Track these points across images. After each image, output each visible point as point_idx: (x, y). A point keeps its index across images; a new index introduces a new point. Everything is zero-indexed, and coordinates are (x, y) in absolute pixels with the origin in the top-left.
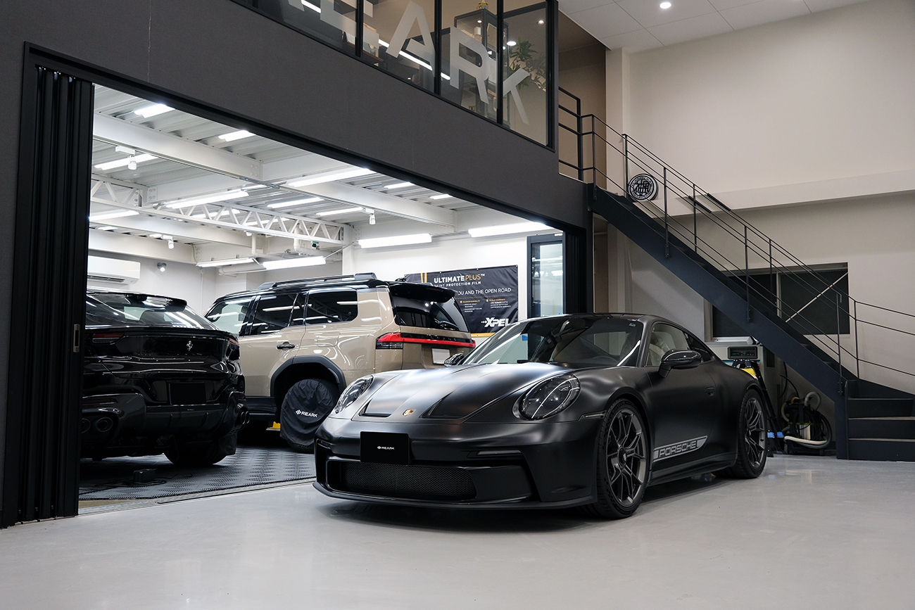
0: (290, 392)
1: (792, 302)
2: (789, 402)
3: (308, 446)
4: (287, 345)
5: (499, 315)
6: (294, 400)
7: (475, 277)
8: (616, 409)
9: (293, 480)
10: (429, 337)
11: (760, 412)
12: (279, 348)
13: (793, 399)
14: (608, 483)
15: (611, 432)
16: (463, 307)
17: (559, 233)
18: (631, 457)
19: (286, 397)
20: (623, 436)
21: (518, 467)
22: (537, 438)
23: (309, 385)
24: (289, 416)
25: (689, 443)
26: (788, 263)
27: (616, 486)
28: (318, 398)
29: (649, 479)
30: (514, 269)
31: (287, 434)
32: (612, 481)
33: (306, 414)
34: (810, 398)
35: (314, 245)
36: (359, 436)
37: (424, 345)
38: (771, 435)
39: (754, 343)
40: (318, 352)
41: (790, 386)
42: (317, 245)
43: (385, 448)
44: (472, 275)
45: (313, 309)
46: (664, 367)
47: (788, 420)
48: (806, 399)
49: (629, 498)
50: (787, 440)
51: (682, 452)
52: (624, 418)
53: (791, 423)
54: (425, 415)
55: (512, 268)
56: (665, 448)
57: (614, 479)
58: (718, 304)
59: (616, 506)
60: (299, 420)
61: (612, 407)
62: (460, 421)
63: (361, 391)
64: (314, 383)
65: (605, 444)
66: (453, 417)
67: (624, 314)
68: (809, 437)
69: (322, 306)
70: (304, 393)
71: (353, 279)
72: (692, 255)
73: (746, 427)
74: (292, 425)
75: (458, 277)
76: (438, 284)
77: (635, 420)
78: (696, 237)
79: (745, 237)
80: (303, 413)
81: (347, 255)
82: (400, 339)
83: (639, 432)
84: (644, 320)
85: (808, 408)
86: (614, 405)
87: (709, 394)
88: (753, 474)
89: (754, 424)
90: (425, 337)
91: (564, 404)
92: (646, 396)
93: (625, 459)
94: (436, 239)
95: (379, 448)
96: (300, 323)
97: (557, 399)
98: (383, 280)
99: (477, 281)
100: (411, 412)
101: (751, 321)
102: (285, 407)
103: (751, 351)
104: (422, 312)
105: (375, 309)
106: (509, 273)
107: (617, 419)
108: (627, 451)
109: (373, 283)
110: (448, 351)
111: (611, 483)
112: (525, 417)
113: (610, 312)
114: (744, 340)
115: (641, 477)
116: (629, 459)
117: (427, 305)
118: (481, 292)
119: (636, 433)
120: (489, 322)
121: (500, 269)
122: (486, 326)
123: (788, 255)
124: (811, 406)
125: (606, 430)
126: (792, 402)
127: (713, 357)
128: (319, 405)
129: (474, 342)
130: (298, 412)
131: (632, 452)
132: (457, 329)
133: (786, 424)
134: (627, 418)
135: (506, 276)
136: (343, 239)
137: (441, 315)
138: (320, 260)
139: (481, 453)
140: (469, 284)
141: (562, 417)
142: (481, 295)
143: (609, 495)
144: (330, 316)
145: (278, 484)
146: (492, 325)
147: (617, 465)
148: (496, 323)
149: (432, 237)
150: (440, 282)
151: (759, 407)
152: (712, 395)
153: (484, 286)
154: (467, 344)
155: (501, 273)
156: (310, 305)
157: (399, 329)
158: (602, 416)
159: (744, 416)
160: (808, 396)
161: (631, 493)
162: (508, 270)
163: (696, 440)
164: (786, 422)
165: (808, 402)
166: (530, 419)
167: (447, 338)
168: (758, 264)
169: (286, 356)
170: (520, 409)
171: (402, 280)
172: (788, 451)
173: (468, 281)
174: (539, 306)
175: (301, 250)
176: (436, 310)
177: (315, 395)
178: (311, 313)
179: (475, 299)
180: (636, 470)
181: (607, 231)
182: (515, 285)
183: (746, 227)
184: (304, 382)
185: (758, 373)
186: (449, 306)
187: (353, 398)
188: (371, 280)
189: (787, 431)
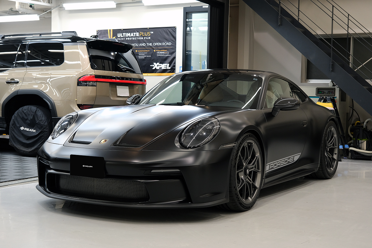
0: (16, 114)
1: (359, 57)
2: (353, 124)
3: (29, 152)
4: (13, 81)
5: (162, 61)
6: (19, 119)
7: (146, 34)
8: (243, 141)
9: (20, 179)
10: (114, 78)
11: (335, 135)
12: (8, 83)
13: (357, 122)
14: (236, 190)
15: (240, 155)
16: (138, 55)
17: (206, 6)
18: (252, 171)
19: (13, 118)
20: (247, 158)
21: (178, 180)
22: (190, 160)
23: (30, 110)
24: (15, 130)
25: (289, 159)
26: (358, 31)
27: (241, 191)
28: (36, 119)
29: (263, 184)
30: (174, 29)
31: (14, 143)
32: (239, 188)
33: (28, 130)
34: (367, 122)
35: (31, 6)
36: (69, 157)
37: (111, 83)
38: (341, 147)
39: (334, 85)
40: (36, 87)
41: (355, 113)
42: (33, 6)
43: (87, 166)
44: (144, 32)
45: (31, 54)
46: (275, 109)
47: (352, 137)
48: (365, 123)
49: (249, 198)
50: (351, 150)
51: (284, 165)
52: (248, 145)
53: (354, 139)
54: (115, 144)
55: (173, 29)
56: (274, 163)
57: (240, 187)
58: (311, 59)
59: (241, 204)
60: (22, 133)
61: (241, 139)
62: (139, 149)
63: (70, 123)
64: (34, 108)
65: (235, 164)
66: (134, 145)
67: (248, 70)
68: (365, 148)
69: (37, 52)
70: (26, 115)
71: (61, 35)
72: (296, 23)
73: (326, 146)
74: (18, 137)
75: (135, 33)
76: (120, 37)
77: (255, 147)
78: (299, 11)
79: (333, 12)
80: (26, 129)
81: (55, 15)
82: (95, 79)
83: (258, 155)
84: (262, 75)
85: (366, 130)
86: (242, 138)
87: (304, 125)
88: (329, 177)
89: (331, 143)
90: (111, 78)
91: (209, 138)
92: (262, 129)
93: (248, 173)
94: (119, 6)
95: (84, 166)
96: (23, 65)
97: (205, 134)
98: (82, 37)
99: (148, 37)
100: (105, 141)
101: (333, 71)
102: (13, 125)
103: (331, 91)
104: (109, 59)
105: (76, 57)
106: (171, 31)
107: (244, 147)
108: (249, 167)
109: (75, 39)
110: (128, 87)
111: (238, 190)
112: (183, 146)
113: (238, 68)
114: (327, 83)
115: (257, 184)
116: (250, 172)
117: (112, 54)
118: (151, 44)
119: (255, 155)
120: (156, 66)
121: (164, 29)
122: (154, 68)
123: (359, 25)
124: (368, 128)
125: (236, 155)
126: (356, 125)
127: (307, 99)
128: (37, 123)
129: (145, 81)
130: (22, 128)
131: (252, 168)
132: (134, 72)
133: (351, 139)
134: (250, 146)
135: (168, 34)
136: (52, 2)
137: (122, 61)
138: (35, 17)
139: (153, 171)
140: (142, 38)
141: (207, 147)
142: (151, 47)
143: (237, 197)
144: (43, 60)
145: (10, 183)
146: (158, 68)
147: (242, 177)
148: (160, 67)
149: (117, 4)
150: (122, 36)
151: (335, 132)
152: (305, 126)
153: (152, 41)
154: (141, 82)
155: (165, 31)
156: (29, 51)
157: (94, 72)
158: (234, 146)
159: (325, 139)
160: (366, 121)
161: (251, 195)
162: (170, 30)
163: (294, 156)
164: (351, 138)
165: (366, 125)
166: (185, 148)
167: (127, 79)
168: (339, 31)
169: (13, 89)
170: (180, 141)
171: (96, 37)
172: (351, 157)
173: (141, 36)
174: (190, 55)
175: (21, 9)
176: (118, 57)
177: (34, 117)
178: (30, 57)
179: (146, 49)
180: (254, 180)
181: (238, 4)
182: (174, 40)
183: (333, 6)
184: (26, 107)
185: (335, 106)
186: (128, 55)
187: (64, 128)
188: (73, 36)
189: (351, 143)
